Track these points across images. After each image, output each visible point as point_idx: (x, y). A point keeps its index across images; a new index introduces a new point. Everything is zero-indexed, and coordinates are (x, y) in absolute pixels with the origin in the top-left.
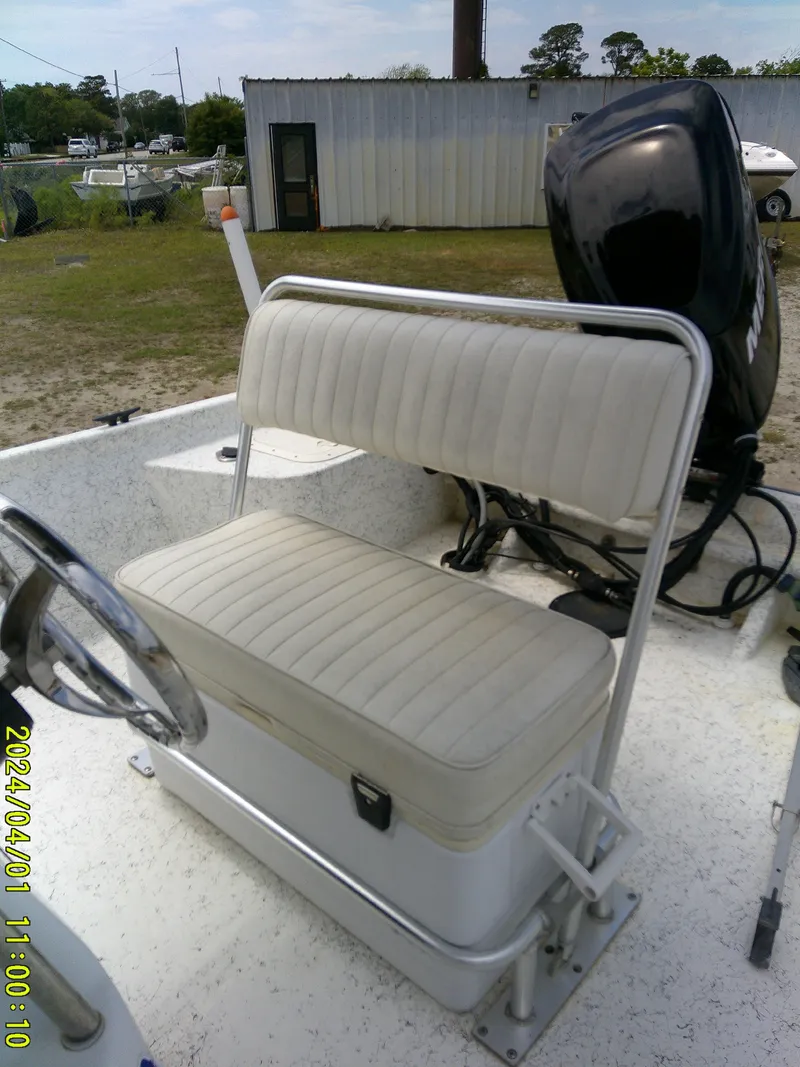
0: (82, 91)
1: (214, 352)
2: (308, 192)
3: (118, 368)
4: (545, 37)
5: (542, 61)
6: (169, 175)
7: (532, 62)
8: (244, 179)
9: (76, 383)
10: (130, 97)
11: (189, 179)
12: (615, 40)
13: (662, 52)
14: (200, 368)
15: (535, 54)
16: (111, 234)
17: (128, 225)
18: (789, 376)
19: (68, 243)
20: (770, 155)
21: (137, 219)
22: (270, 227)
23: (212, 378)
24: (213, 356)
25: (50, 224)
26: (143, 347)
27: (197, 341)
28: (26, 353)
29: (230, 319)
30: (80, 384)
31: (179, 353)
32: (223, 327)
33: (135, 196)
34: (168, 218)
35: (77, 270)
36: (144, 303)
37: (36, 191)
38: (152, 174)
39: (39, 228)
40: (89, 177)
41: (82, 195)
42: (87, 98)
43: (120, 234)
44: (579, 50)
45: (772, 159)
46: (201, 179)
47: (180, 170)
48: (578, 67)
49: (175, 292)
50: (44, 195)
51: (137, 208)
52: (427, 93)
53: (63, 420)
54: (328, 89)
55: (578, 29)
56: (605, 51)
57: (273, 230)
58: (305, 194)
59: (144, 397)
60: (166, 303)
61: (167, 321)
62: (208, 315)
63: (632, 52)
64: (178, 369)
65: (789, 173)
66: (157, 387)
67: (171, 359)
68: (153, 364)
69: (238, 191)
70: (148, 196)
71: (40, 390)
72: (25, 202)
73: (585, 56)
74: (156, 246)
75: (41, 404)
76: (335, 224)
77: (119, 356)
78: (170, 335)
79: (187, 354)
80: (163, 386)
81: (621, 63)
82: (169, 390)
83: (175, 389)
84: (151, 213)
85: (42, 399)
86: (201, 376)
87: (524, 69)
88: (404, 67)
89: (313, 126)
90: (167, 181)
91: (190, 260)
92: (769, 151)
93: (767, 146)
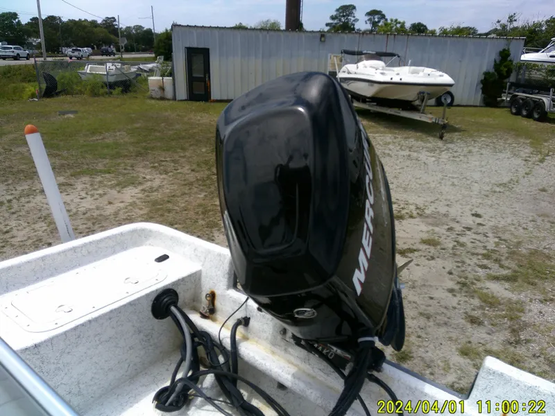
0: (104, 24)
1: (126, 172)
2: (205, 82)
3: (65, 181)
4: (337, 10)
5: (336, 21)
6: (134, 69)
7: (331, 21)
8: (171, 74)
9: (35, 191)
10: (128, 28)
11: (145, 71)
12: (373, 13)
13: (392, 20)
14: (113, 182)
15: (333, 18)
16: (96, 98)
17: (107, 94)
18: (446, 200)
19: (71, 103)
20: (441, 76)
21: (112, 90)
22: (184, 98)
23: (118, 189)
24: (125, 174)
25: (65, 92)
26: (86, 167)
27: (119, 164)
28: (15, 170)
29: (143, 151)
30: (38, 191)
31: (105, 172)
32: (137, 156)
33: (112, 79)
34: (130, 91)
35: (68, 119)
36: (97, 140)
37: (58, 75)
38: (124, 68)
39: (58, 94)
40: (88, 69)
41: (84, 77)
42: (105, 28)
43: (102, 99)
44: (354, 17)
45: (441, 78)
46: (151, 72)
47: (141, 66)
48: (354, 25)
49: (118, 134)
50: (63, 77)
51: (112, 86)
52: (268, 35)
53: (15, 216)
54: (216, 32)
55: (354, 8)
56: (367, 18)
57: (185, 100)
58: (203, 84)
59: (72, 201)
60: (109, 141)
61: (106, 151)
62: (131, 149)
63: (379, 20)
64: (100, 182)
65: (450, 85)
66: (83, 194)
67: (98, 176)
68: (86, 179)
69: (168, 79)
70: (120, 79)
71: (12, 194)
72: (51, 80)
73: (357, 20)
74: (119, 106)
75: (7, 204)
76: (219, 98)
77: (69, 172)
78: (104, 160)
79: (110, 173)
80: (87, 194)
81: (374, 24)
82: (89, 196)
83: (92, 195)
84: (121, 88)
85: (9, 201)
86: (112, 187)
87: (327, 25)
88: (268, 21)
89: (208, 50)
90: (132, 73)
91: (134, 115)
92: (441, 73)
93: (440, 71)
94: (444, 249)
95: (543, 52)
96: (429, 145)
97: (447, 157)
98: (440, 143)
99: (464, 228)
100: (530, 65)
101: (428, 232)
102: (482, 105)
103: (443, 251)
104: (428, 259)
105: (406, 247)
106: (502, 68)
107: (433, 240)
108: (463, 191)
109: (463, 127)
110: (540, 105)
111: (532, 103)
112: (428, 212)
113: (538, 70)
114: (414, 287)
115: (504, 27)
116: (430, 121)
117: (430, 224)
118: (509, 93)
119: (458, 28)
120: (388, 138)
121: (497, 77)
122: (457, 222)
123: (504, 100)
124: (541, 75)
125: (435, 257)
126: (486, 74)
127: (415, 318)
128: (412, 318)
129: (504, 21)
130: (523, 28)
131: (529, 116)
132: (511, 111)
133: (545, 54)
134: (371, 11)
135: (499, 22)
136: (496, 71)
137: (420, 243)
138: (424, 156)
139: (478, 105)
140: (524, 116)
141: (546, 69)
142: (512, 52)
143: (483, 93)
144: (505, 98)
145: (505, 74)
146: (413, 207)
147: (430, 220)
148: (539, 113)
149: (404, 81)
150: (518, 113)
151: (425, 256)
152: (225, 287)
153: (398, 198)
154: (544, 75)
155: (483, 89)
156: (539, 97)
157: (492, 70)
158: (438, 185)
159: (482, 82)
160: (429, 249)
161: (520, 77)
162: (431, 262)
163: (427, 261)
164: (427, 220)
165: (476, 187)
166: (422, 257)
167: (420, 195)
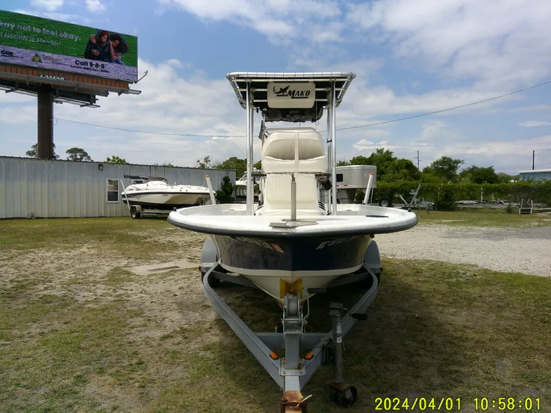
92: (205, 188)
95: (241, 180)
100: (241, 186)
106: (227, 188)
115: (203, 166)
129: (202, 161)
134: (72, 149)
135: (198, 161)
136: (223, 190)
142: (230, 179)
145: (229, 192)
149: (189, 191)
159: (216, 197)
161: (238, 194)
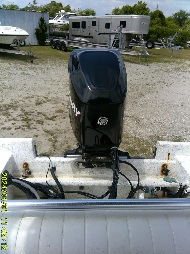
45: (22, 32)
65: (27, 36)
92: (21, 30)
93: (20, 28)
94: (66, 113)
95: (54, 19)
96: (28, 66)
97: (40, 71)
98: (33, 65)
99: (67, 102)
100: (53, 26)
101: (55, 107)
102: (38, 45)
103: (66, 114)
104: (63, 119)
105: (51, 116)
106: (43, 27)
107: (60, 110)
108: (57, 86)
109: (38, 57)
110: (63, 44)
111: (60, 43)
112: (50, 98)
113: (57, 28)
114: (65, 132)
116: (24, 55)
117: (54, 103)
118: (49, 39)
119: (12, 5)
120: (6, 65)
121: (42, 31)
122: (64, 100)
123: (47, 42)
124: (58, 30)
125: (65, 117)
126: (37, 30)
127: (74, 144)
128: (73, 144)
130: (41, 7)
131: (60, 49)
132: (52, 47)
133: (55, 20)
136: (40, 28)
137: (56, 112)
138: (30, 72)
139: (36, 45)
140: (58, 49)
141: (60, 27)
142: (45, 19)
143: (37, 39)
144: (48, 41)
145: (45, 30)
146: (42, 98)
147: (53, 102)
148: (64, 48)
149: (5, 33)
150: (55, 48)
151: (61, 118)
152: (33, 158)
153: (33, 94)
154: (60, 30)
155: (36, 37)
156: (62, 41)
157: (39, 28)
158: (46, 85)
159: (36, 33)
160: (61, 114)
161: (51, 31)
162: (65, 119)
163: (63, 120)
164: (51, 102)
165: (60, 84)
166: (60, 118)
167: (41, 91)
